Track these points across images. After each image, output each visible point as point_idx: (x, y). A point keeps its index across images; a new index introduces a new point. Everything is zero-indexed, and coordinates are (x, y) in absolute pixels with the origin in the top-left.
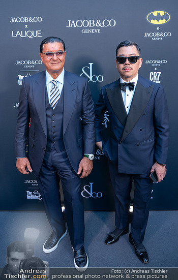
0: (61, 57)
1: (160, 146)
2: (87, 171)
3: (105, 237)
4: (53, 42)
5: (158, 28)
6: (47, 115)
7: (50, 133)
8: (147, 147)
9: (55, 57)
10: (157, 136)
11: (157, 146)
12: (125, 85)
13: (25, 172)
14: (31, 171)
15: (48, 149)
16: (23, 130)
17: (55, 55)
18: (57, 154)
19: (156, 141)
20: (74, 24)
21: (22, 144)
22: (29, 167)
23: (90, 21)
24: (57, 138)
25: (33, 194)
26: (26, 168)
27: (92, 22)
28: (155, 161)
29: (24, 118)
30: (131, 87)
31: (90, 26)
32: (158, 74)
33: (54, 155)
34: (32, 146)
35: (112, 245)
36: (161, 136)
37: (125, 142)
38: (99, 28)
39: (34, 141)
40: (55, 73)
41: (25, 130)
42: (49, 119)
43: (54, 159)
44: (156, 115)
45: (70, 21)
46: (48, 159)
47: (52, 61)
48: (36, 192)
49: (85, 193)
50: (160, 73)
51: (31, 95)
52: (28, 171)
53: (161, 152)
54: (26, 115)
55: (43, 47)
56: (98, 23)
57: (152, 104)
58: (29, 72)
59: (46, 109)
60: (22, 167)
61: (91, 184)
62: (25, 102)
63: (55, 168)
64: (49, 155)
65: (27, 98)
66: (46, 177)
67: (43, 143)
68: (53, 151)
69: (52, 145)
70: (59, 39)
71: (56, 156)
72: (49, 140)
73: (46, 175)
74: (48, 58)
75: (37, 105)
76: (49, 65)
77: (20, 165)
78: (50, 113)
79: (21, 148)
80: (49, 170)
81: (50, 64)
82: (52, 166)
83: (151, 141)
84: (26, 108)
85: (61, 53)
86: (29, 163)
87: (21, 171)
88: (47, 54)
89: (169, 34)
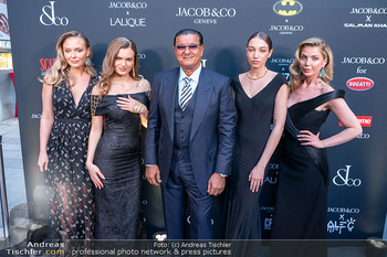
0: (195, 51)
2: (216, 189)
4: (187, 34)
6: (175, 116)
7: (178, 138)
9: (187, 51)
14: (160, 181)
17: (187, 48)
20: (185, 12)
22: (159, 176)
27: (206, 10)
33: (182, 166)
40: (190, 69)
43: (181, 170)
45: (179, 9)
47: (184, 56)
55: (176, 40)
56: (214, 12)
59: (175, 110)
63: (182, 181)
68: (181, 160)
69: (180, 152)
70: (194, 31)
72: (176, 147)
74: (181, 51)
76: (181, 59)
78: (178, 115)
80: (175, 182)
85: (195, 47)
86: (159, 172)
88: (179, 47)
89: (300, 28)
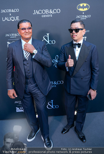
0: (30, 31)
1: (94, 80)
3: (61, 130)
4: (25, 22)
5: (83, 13)
6: (24, 64)
7: (27, 74)
8: (87, 80)
9: (27, 31)
10: (92, 74)
11: (92, 80)
12: (76, 44)
13: (13, 97)
14: (17, 96)
15: (26, 83)
16: (10, 73)
17: (27, 29)
18: (32, 85)
19: (91, 77)
20: (37, 12)
21: (10, 81)
22: (15, 94)
23: (46, 10)
24: (31, 76)
25: (19, 109)
26: (14, 95)
27: (47, 11)
28: (90, 88)
29: (11, 67)
30: (79, 46)
31: (46, 13)
32: (85, 38)
33: (30, 86)
34: (17, 82)
35: (66, 134)
36: (94, 74)
37: (74, 77)
38: (51, 14)
39: (17, 79)
40: (27, 40)
41: (12, 73)
42: (25, 66)
43: (30, 88)
44: (92, 62)
45: (35, 11)
46: (27, 89)
47: (25, 33)
48: (21, 108)
49: (49, 106)
50: (86, 37)
51: (14, 54)
52: (15, 97)
53: (94, 83)
54: (12, 65)
55: (20, 25)
56: (50, 11)
57: (91, 56)
58: (13, 40)
59: (23, 61)
60: (11, 95)
61: (52, 101)
62: (11, 58)
63: (31, 93)
64: (27, 87)
65: (11, 55)
66: (26, 99)
67: (23, 80)
68: (30, 84)
69: (28, 80)
70: (28, 21)
71: (31, 87)
72: (27, 78)
73: (26, 98)
74: (23, 31)
75: (18, 59)
77: (10, 94)
79: (10, 84)
80: (28, 95)
81: (24, 35)
82: (29, 92)
83: (89, 76)
84: (11, 61)
85: (30, 28)
86: (15, 92)
87: (11, 97)
88: (22, 29)
89: (90, 16)
